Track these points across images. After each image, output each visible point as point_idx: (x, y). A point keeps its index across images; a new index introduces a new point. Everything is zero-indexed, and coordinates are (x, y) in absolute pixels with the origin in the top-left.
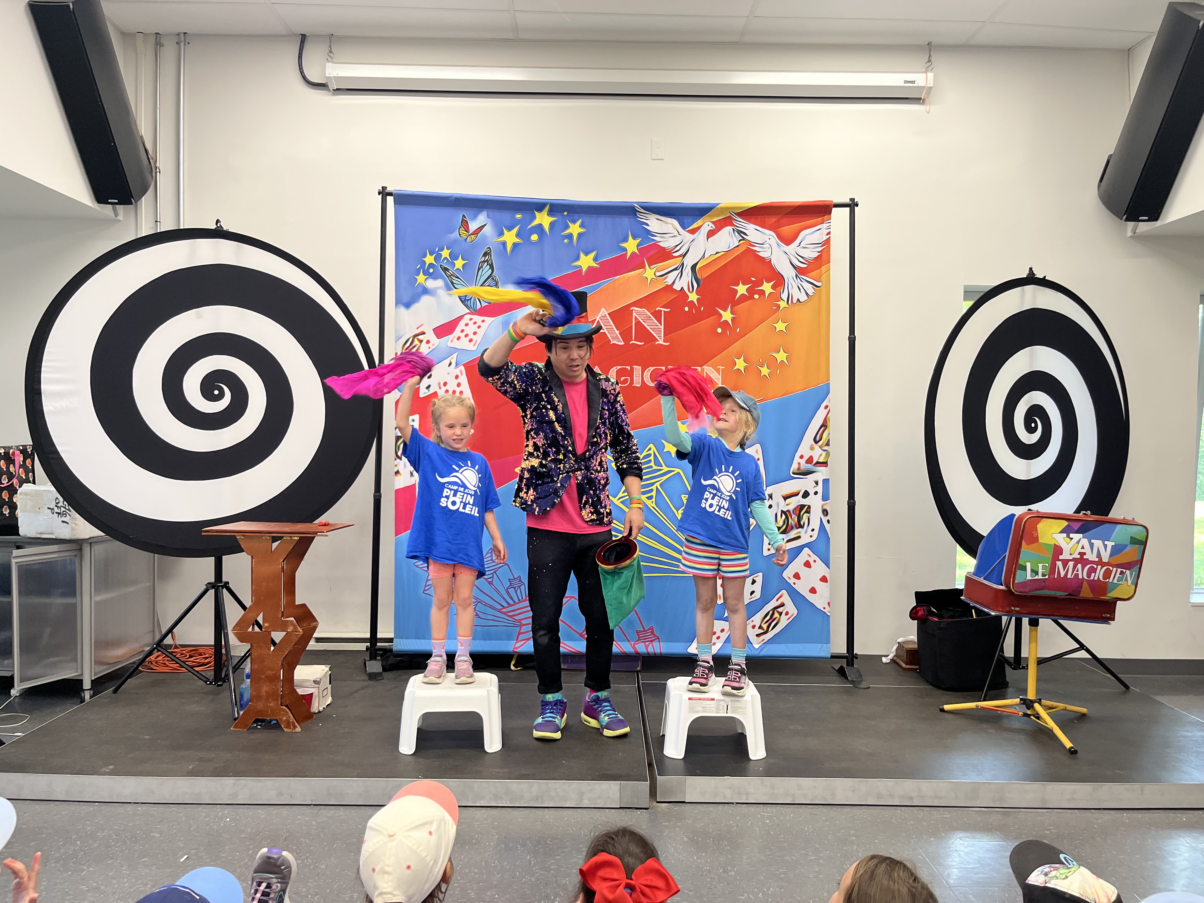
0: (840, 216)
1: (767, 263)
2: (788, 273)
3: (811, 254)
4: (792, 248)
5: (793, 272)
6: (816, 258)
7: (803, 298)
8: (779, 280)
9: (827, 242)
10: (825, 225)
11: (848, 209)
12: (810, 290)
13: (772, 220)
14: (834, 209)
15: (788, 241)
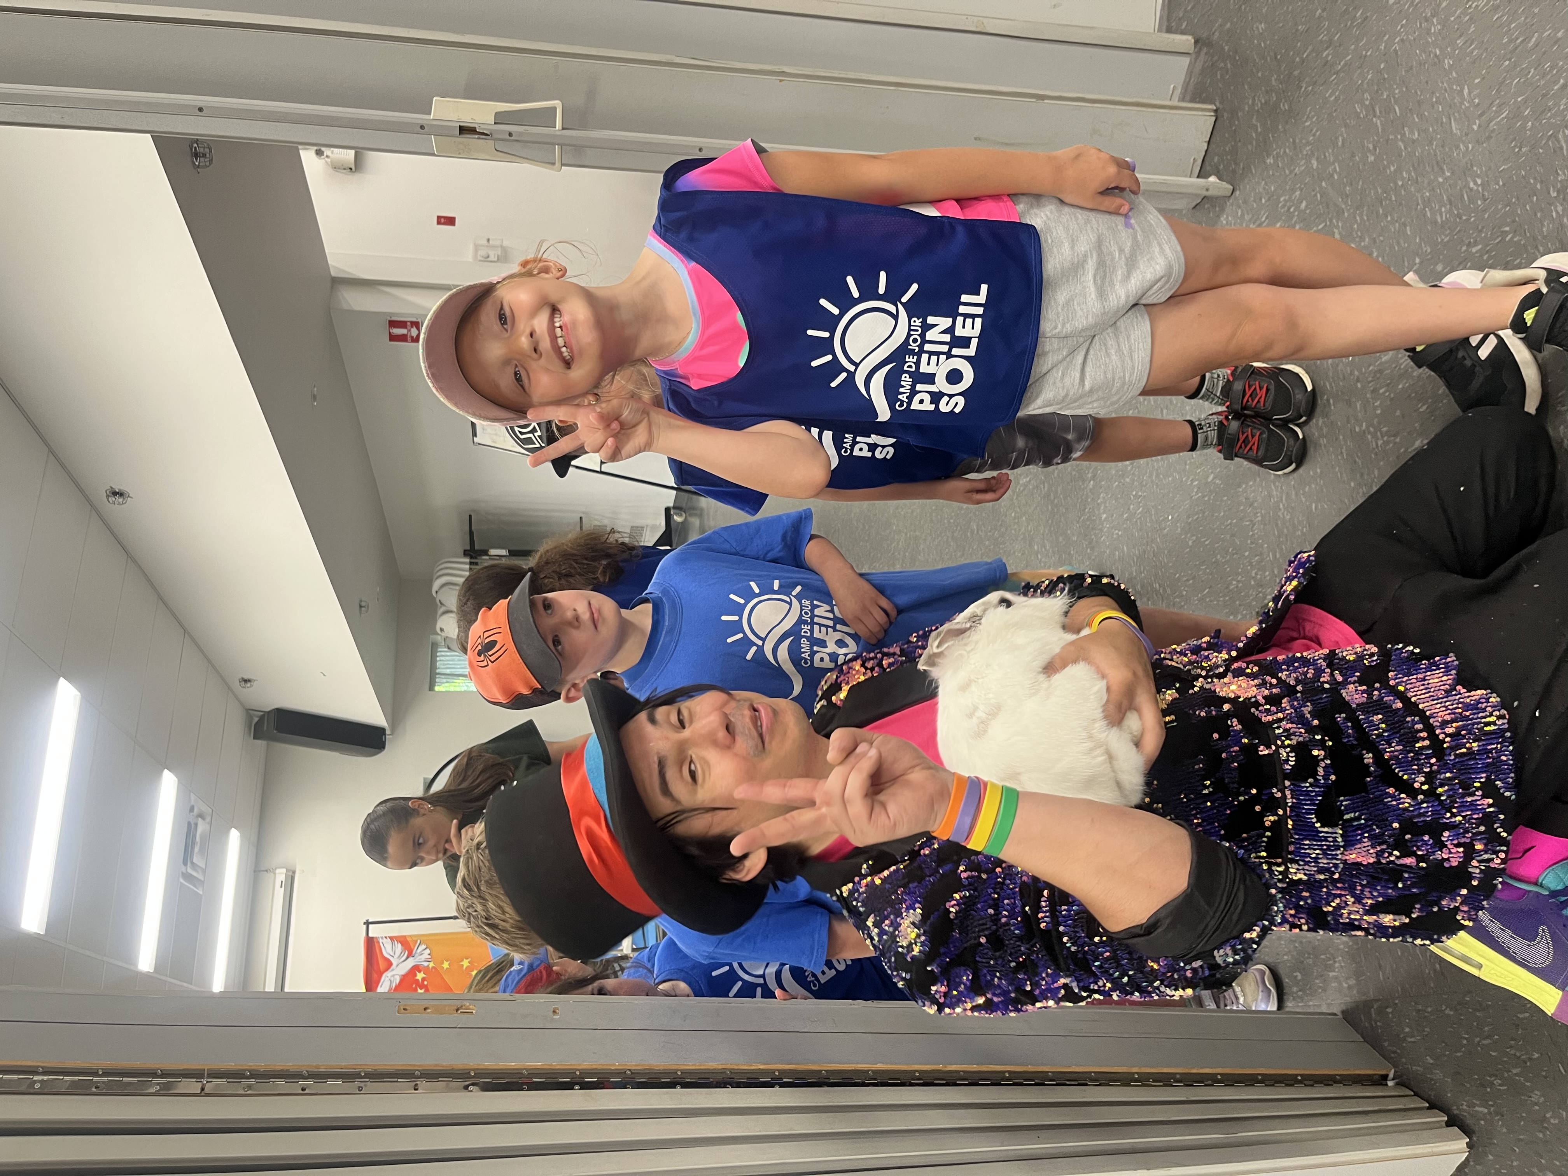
0: (374, 931)
1: (404, 978)
2: (411, 963)
3: (399, 948)
4: (395, 962)
5: (411, 959)
6: (402, 945)
7: (428, 951)
8: (416, 968)
9: (391, 938)
10: (381, 940)
11: (370, 926)
12: (423, 947)
13: (375, 976)
14: (370, 935)
15: (389, 964)
